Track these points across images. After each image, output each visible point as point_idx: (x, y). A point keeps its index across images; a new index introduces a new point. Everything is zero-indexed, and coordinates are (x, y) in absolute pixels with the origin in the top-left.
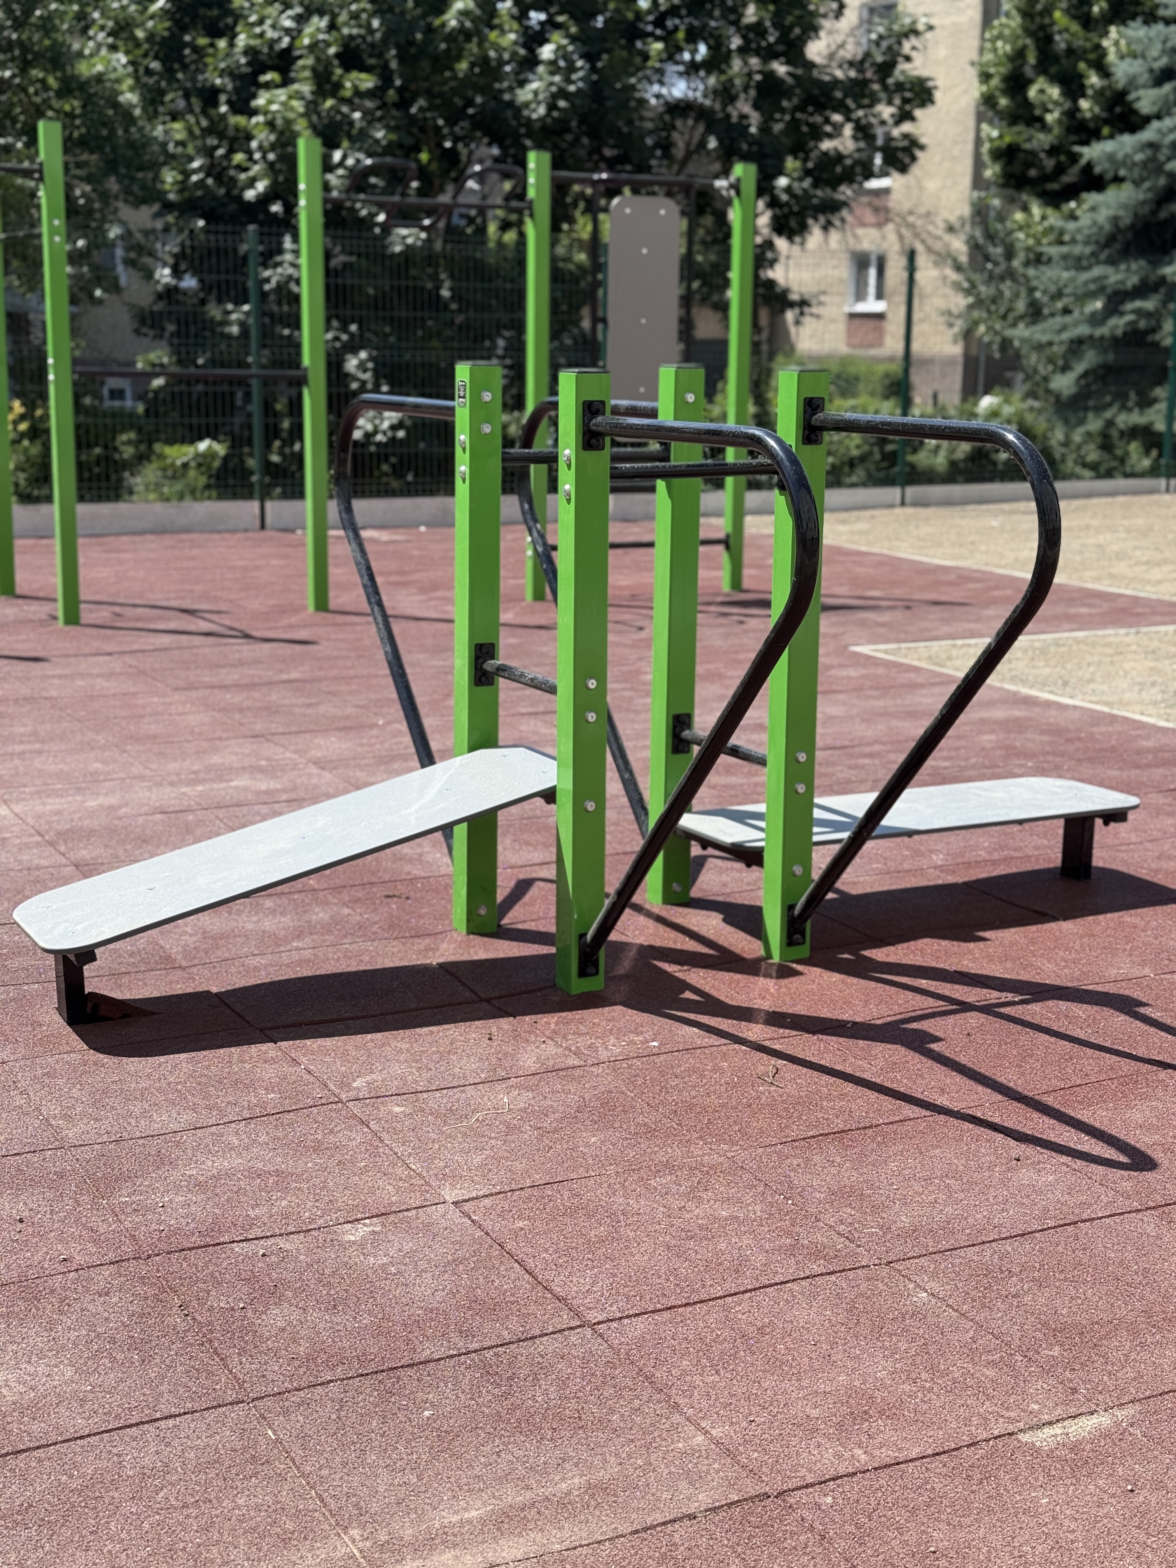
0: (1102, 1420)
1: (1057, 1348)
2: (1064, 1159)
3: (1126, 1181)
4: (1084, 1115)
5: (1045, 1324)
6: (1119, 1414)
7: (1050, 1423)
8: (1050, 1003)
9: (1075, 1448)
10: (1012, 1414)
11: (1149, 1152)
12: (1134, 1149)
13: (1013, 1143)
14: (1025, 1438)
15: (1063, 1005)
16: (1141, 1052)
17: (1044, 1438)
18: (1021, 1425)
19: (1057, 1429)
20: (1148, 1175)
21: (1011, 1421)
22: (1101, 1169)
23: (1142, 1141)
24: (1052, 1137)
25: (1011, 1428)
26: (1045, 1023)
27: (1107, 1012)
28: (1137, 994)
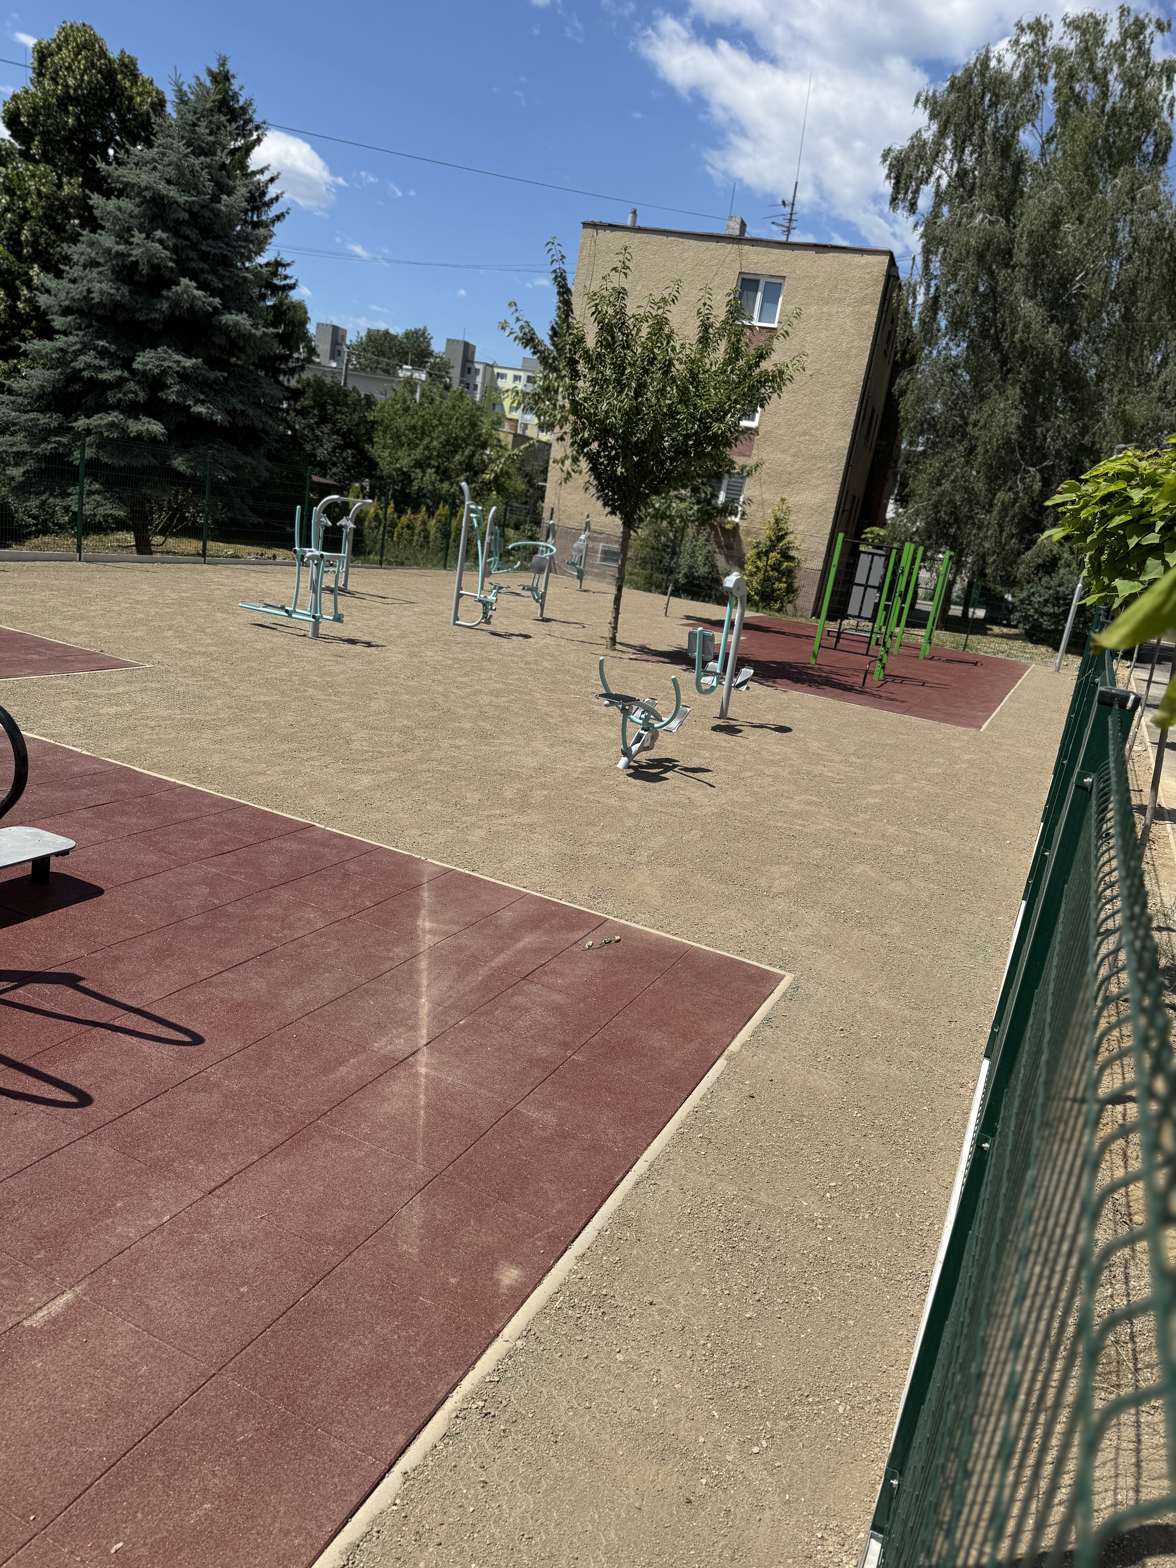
0: (69, 1296)
1: (43, 1252)
2: (42, 1107)
3: (75, 1115)
4: (51, 1071)
5: (35, 1237)
6: (77, 1289)
7: (40, 1308)
8: (29, 986)
9: (54, 1321)
10: (19, 1308)
11: (88, 1091)
12: (81, 1091)
13: (11, 1101)
14: (26, 1323)
15: (37, 986)
16: (81, 1016)
17: (37, 1320)
18: (24, 1315)
19: (44, 1312)
20: (88, 1109)
21: (19, 1313)
22: (62, 1110)
23: (82, 1083)
24: (34, 1092)
25: (18, 1319)
26: (27, 1003)
27: (62, 988)
28: (77, 972)
